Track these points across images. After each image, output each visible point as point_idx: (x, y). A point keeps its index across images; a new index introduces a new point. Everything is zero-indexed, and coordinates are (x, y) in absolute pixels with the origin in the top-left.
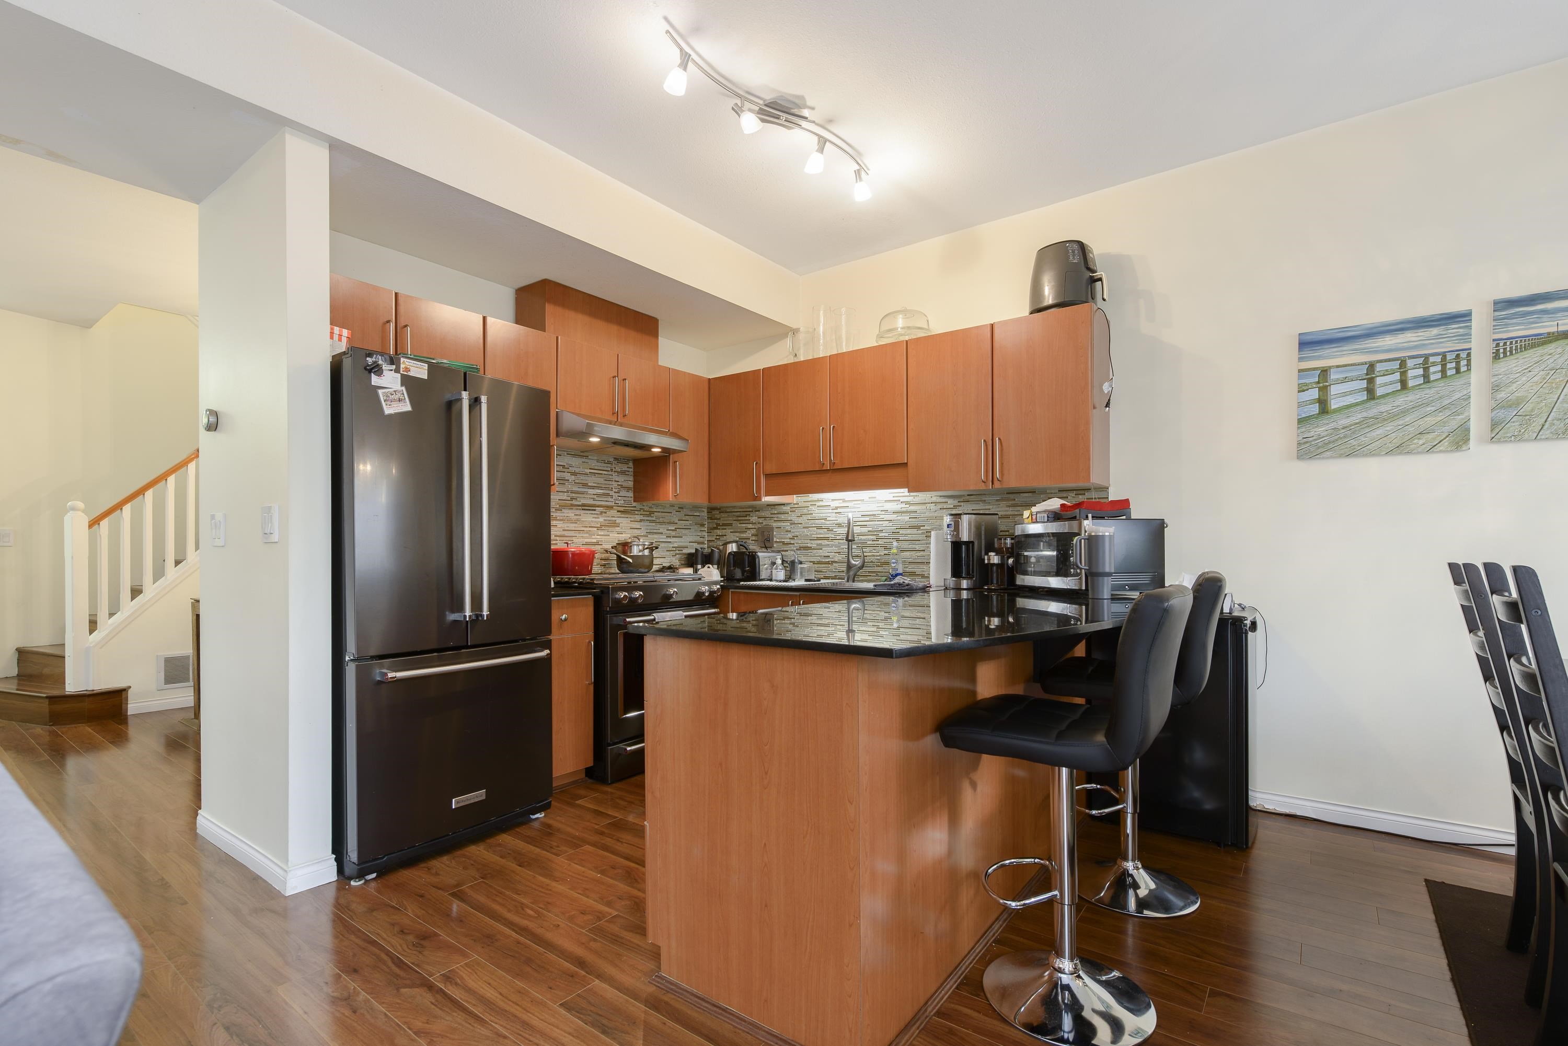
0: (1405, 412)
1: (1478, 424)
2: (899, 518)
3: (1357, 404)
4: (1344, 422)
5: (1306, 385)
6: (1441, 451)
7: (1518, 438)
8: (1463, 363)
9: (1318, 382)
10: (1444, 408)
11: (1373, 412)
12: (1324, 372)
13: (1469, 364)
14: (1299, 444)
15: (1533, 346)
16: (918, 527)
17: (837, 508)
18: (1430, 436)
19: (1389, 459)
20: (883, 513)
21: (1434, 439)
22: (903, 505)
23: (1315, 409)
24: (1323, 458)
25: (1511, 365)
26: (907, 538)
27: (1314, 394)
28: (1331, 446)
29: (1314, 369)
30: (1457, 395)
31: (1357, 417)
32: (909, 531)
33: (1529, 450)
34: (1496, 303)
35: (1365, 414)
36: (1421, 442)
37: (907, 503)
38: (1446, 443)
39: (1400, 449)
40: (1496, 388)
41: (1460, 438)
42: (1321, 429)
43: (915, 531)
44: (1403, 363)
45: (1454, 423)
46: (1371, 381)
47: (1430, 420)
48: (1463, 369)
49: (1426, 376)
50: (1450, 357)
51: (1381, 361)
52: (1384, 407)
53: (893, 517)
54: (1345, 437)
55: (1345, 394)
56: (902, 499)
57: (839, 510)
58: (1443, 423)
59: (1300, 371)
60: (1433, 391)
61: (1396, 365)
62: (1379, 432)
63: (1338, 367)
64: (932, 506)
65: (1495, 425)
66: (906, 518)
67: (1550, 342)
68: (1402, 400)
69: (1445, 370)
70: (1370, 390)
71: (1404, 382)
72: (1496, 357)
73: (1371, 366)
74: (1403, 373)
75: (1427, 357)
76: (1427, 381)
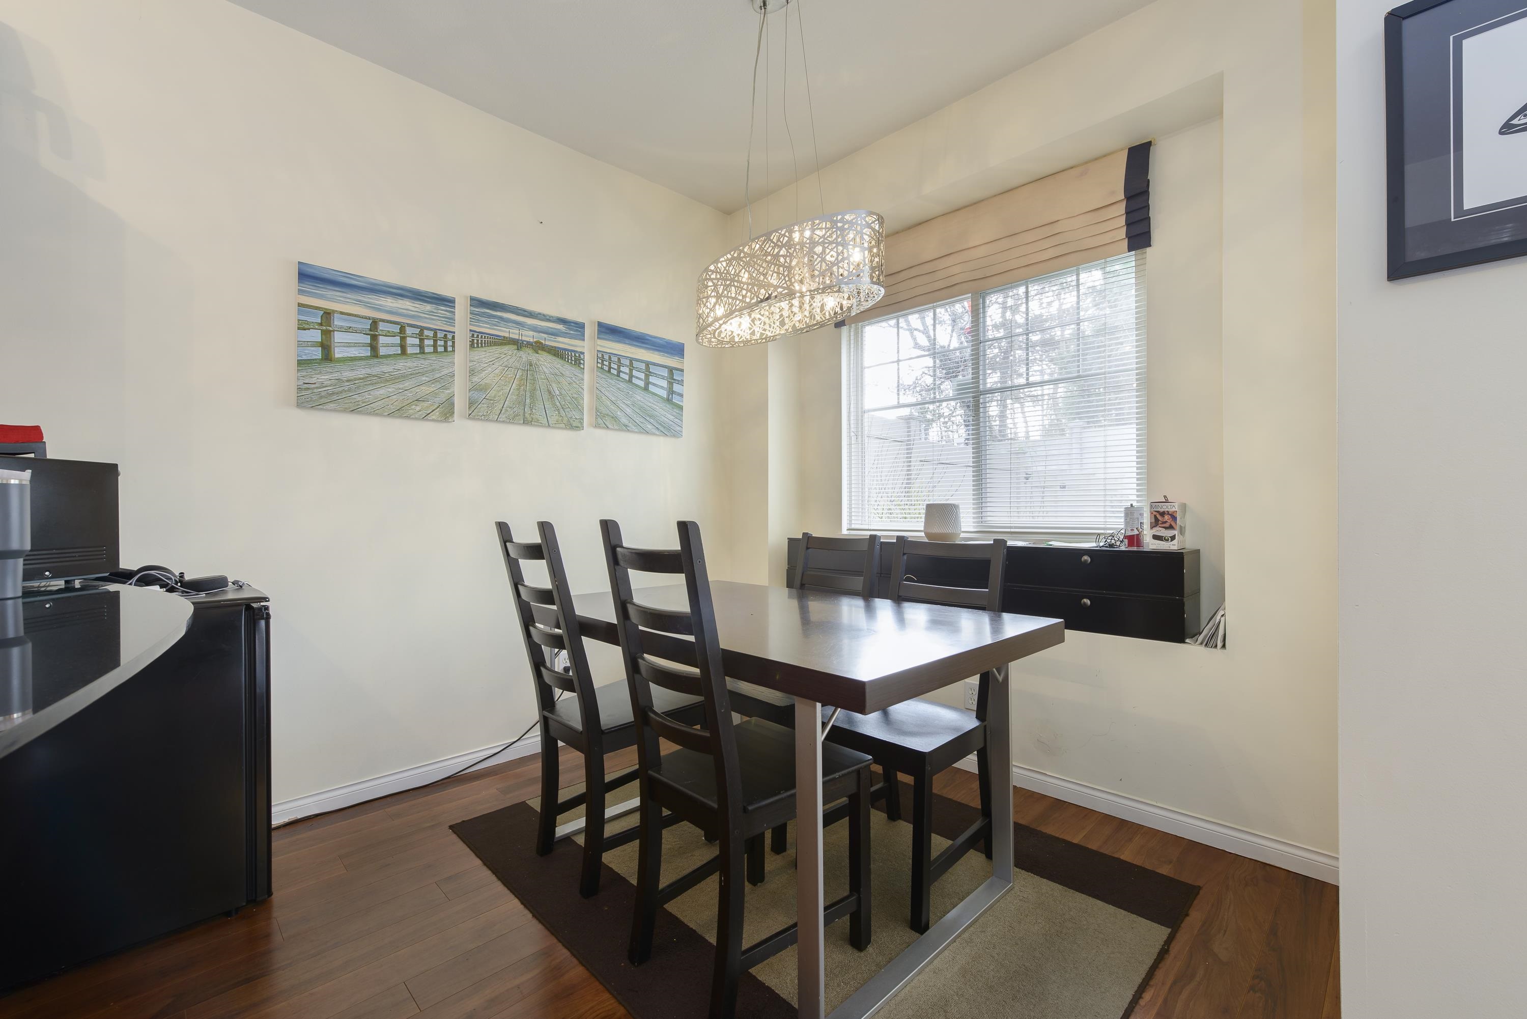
0: (404, 377)
1: (460, 404)
3: (361, 359)
4: (347, 374)
5: (308, 323)
6: (433, 420)
7: (486, 418)
8: (450, 343)
9: (321, 324)
10: (435, 381)
11: (376, 370)
12: (328, 315)
13: (453, 346)
14: (299, 389)
15: (496, 344)
18: (426, 404)
19: (389, 421)
21: (428, 407)
24: (327, 410)
25: (484, 355)
27: (316, 335)
28: (335, 397)
29: (318, 308)
30: (445, 371)
31: (361, 372)
33: (493, 428)
34: (472, 299)
35: (369, 371)
36: (418, 408)
38: (437, 413)
39: (399, 413)
40: (472, 372)
41: (447, 412)
42: (324, 377)
44: (402, 330)
45: (443, 397)
46: (374, 338)
47: (425, 390)
48: (450, 349)
49: (421, 346)
52: (386, 368)
54: (349, 390)
55: (349, 345)
58: (435, 394)
59: (300, 305)
60: (427, 362)
61: (396, 329)
62: (382, 391)
63: (342, 313)
65: (472, 403)
67: (505, 344)
68: (403, 365)
69: (435, 346)
70: (374, 347)
71: (403, 347)
72: (472, 345)
73: (375, 323)
74: (403, 339)
75: (422, 329)
76: (422, 352)
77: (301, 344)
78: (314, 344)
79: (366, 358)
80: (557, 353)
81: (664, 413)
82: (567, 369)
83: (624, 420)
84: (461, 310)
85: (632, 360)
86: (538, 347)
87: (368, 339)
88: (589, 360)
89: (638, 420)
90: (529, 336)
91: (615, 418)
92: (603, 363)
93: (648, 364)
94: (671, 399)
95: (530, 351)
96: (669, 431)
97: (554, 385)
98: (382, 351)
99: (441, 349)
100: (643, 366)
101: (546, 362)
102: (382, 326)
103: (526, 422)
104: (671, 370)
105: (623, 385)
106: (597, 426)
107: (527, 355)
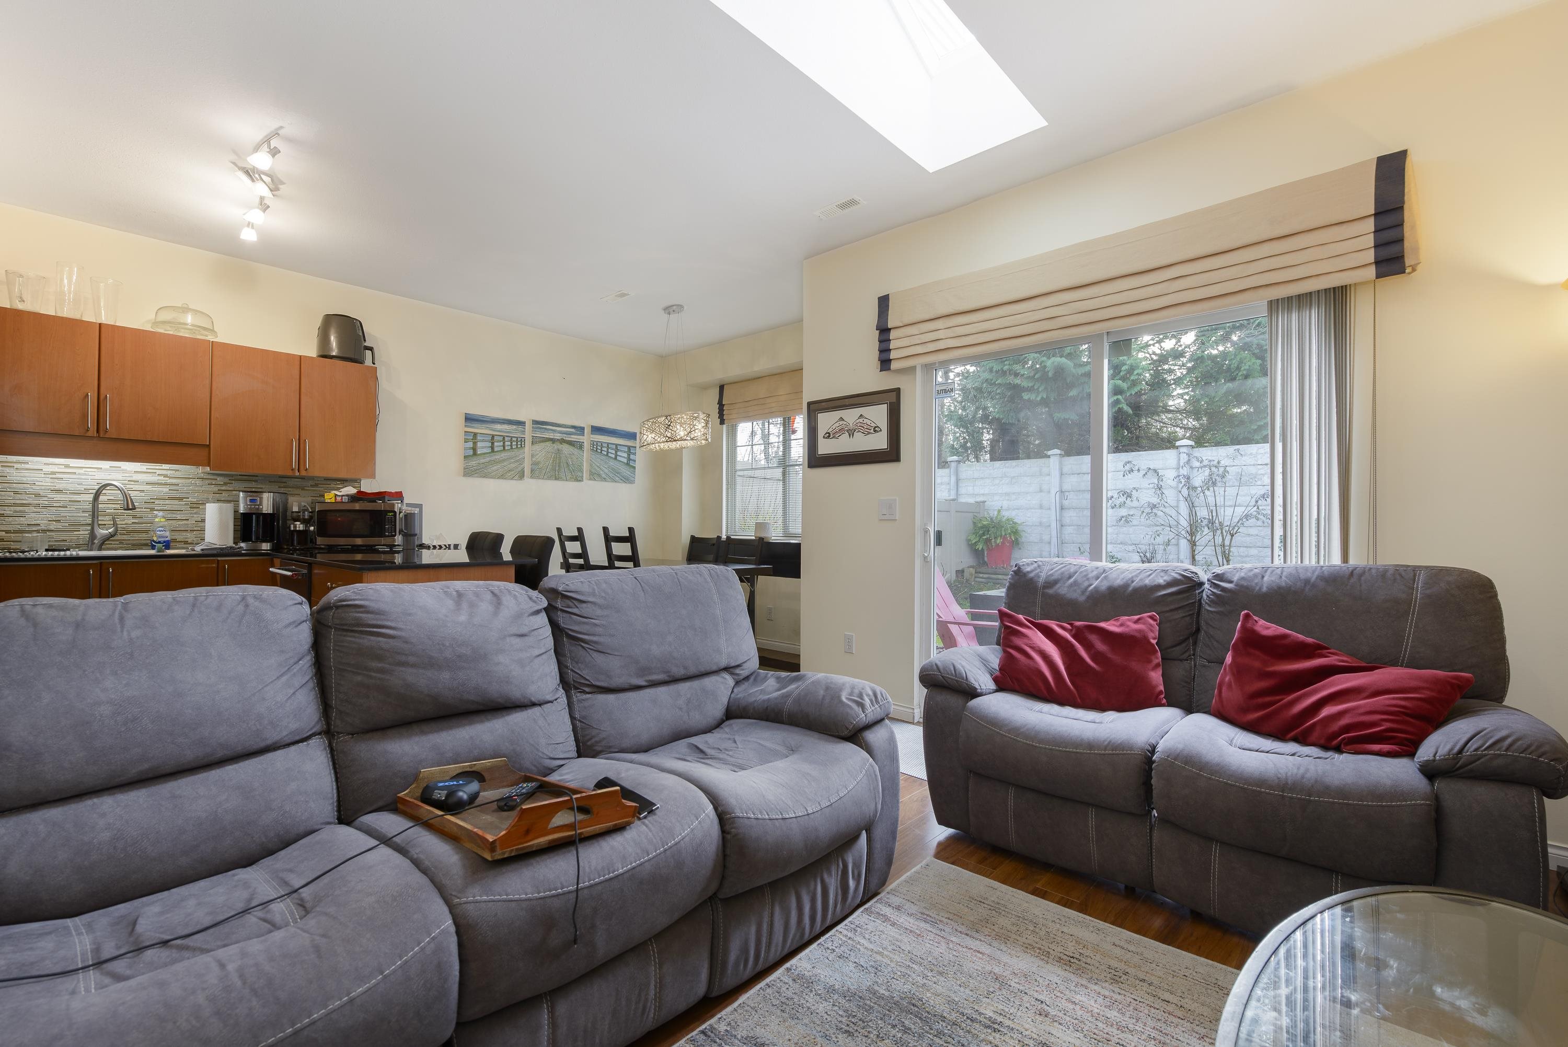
0: (504, 460)
1: (527, 471)
2: (154, 489)
3: (487, 453)
4: (482, 461)
5: (468, 439)
6: (516, 480)
7: (538, 478)
8: (523, 443)
9: (473, 439)
10: (517, 461)
11: (493, 458)
12: (475, 434)
13: (525, 444)
14: (465, 469)
15: (543, 442)
16: (180, 499)
17: (54, 473)
18: (513, 472)
19: (497, 480)
20: (132, 483)
21: (513, 474)
22: (162, 478)
23: (471, 452)
24: (474, 477)
25: (538, 447)
26: (165, 508)
27: (470, 444)
28: (478, 472)
29: (472, 432)
30: (521, 457)
31: (487, 459)
32: (167, 502)
33: (540, 482)
34: (533, 421)
35: (490, 459)
36: (510, 475)
37: (165, 476)
38: (517, 476)
39: (502, 477)
40: (533, 456)
41: (522, 476)
42: (473, 463)
43: (176, 502)
44: (504, 439)
45: (520, 469)
46: (493, 443)
47: (513, 465)
48: (523, 446)
49: (511, 446)
50: (519, 439)
51: (496, 435)
52: (497, 457)
53: (149, 487)
54: (483, 468)
55: (483, 448)
56: (158, 472)
57: (58, 476)
58: (516, 467)
59: (465, 432)
60: (513, 453)
61: (501, 438)
62: (495, 467)
63: (481, 434)
64: (198, 482)
65: (532, 471)
66: (165, 489)
67: (546, 441)
68: (504, 455)
69: (517, 445)
70: (492, 448)
71: (504, 446)
72: (532, 443)
73: (493, 436)
74: (504, 443)
75: (512, 437)
76: (512, 448)
77: (465, 449)
78: (470, 448)
79: (490, 453)
80: (571, 443)
81: (626, 471)
82: (575, 451)
83: (604, 476)
84: (528, 426)
85: (608, 444)
86: (562, 441)
87: (490, 444)
88: (586, 446)
89: (611, 475)
90: (558, 436)
91: (599, 475)
92: (593, 447)
93: (617, 445)
94: (630, 464)
95: (559, 444)
96: (627, 480)
97: (570, 460)
98: (496, 449)
99: (519, 446)
100: (614, 447)
101: (566, 449)
102: (496, 438)
103: (556, 479)
104: (629, 447)
105: (604, 457)
106: (590, 479)
107: (557, 446)
